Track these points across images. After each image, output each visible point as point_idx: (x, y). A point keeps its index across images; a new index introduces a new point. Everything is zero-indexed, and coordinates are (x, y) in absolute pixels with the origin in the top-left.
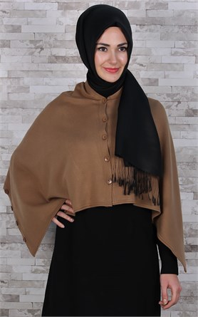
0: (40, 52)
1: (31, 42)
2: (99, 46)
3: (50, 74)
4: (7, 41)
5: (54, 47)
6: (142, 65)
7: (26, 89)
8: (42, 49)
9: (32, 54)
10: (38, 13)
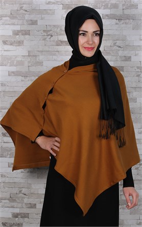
0: (50, 38)
1: (44, 31)
2: (81, 32)
3: (57, 53)
4: (28, 31)
5: (60, 35)
6: (120, 47)
7: (40, 63)
8: (52, 36)
9: (44, 39)
10: (49, 11)
